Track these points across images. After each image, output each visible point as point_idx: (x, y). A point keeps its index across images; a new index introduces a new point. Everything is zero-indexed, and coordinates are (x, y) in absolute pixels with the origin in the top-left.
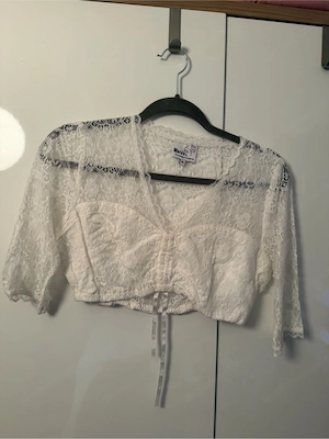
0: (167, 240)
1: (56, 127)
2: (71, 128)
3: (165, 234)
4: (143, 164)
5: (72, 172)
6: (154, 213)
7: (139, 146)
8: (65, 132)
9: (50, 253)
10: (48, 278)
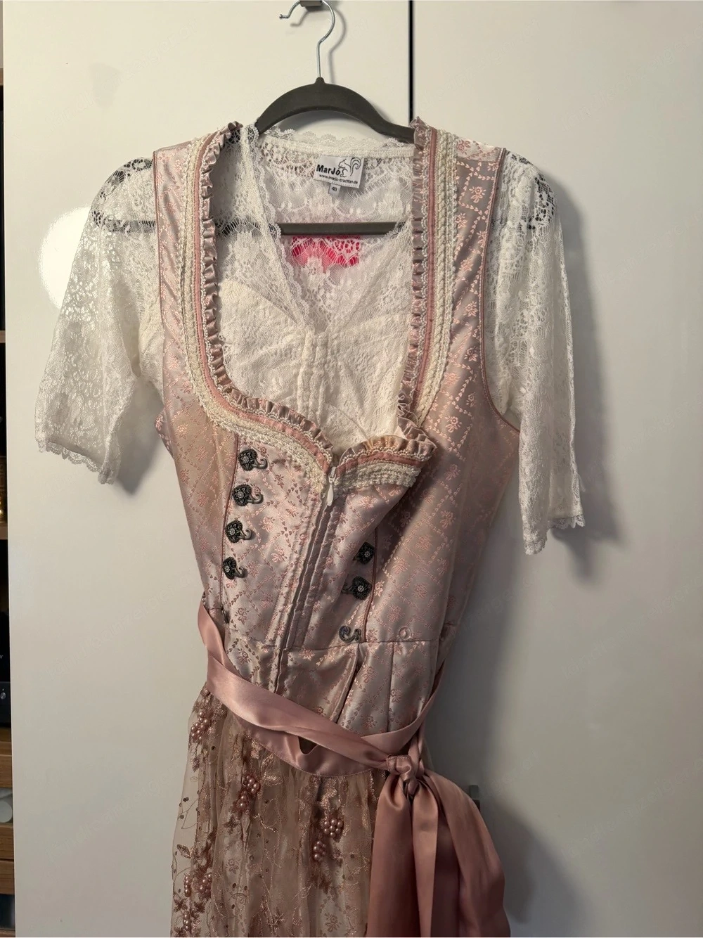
0: (314, 346)
1: (118, 166)
2: (142, 165)
3: (310, 334)
4: (265, 208)
5: (148, 236)
6: (288, 296)
7: (257, 178)
8: (132, 172)
9: (117, 375)
10: (115, 417)
